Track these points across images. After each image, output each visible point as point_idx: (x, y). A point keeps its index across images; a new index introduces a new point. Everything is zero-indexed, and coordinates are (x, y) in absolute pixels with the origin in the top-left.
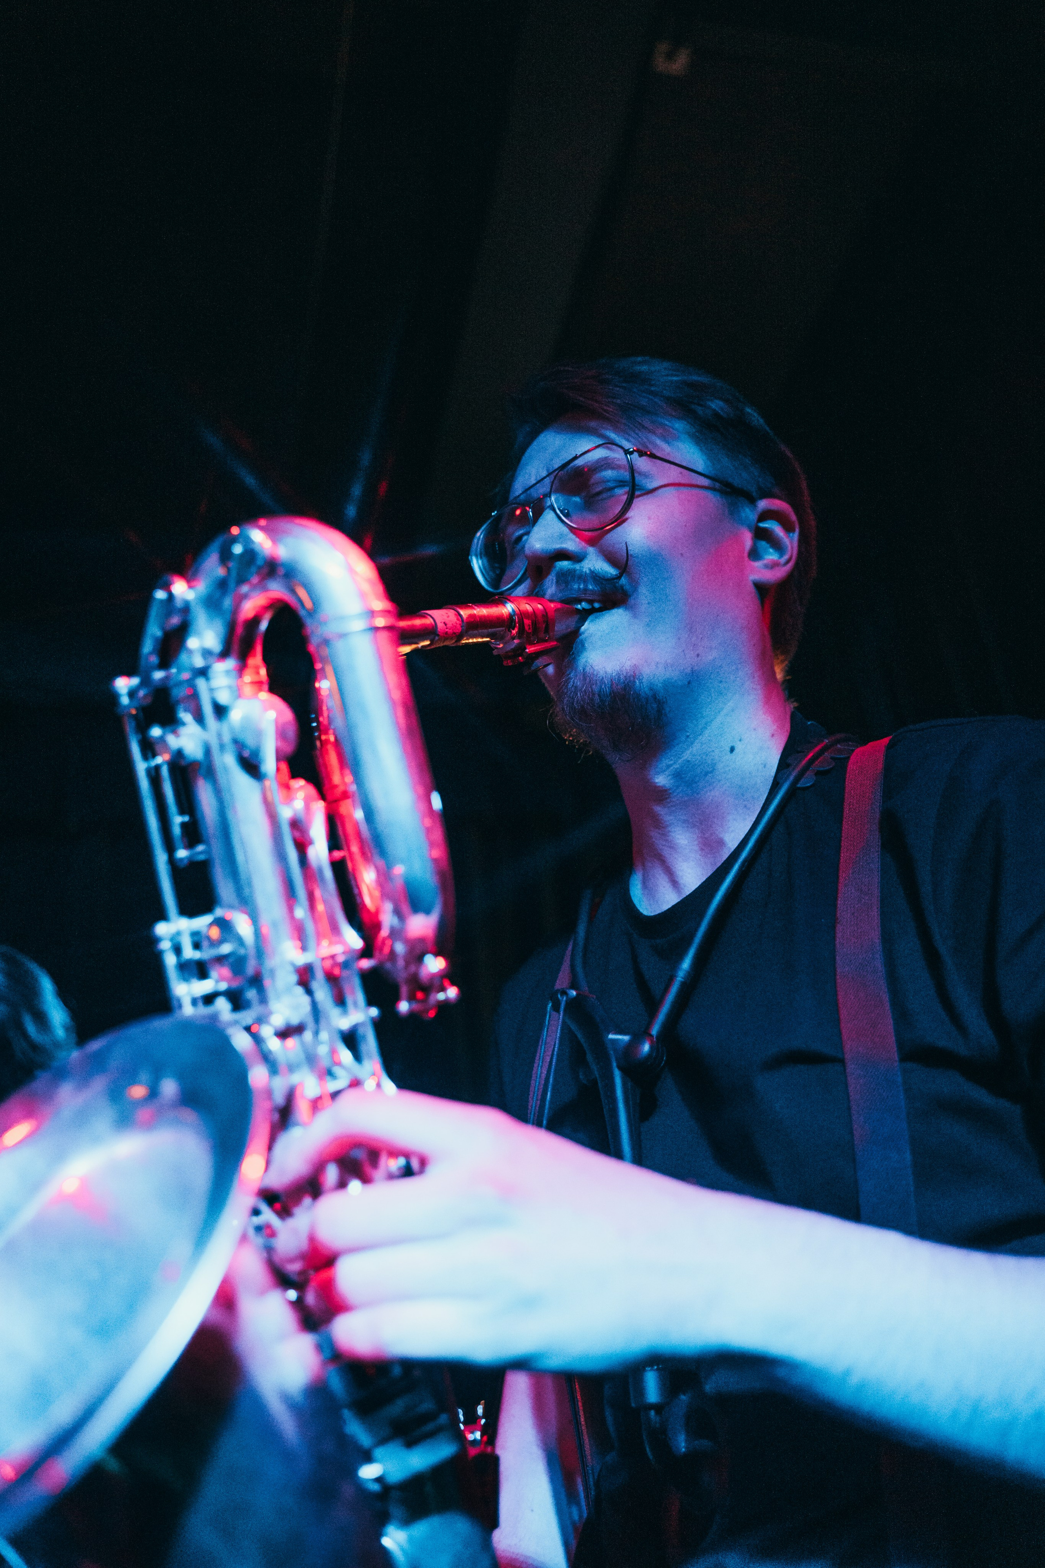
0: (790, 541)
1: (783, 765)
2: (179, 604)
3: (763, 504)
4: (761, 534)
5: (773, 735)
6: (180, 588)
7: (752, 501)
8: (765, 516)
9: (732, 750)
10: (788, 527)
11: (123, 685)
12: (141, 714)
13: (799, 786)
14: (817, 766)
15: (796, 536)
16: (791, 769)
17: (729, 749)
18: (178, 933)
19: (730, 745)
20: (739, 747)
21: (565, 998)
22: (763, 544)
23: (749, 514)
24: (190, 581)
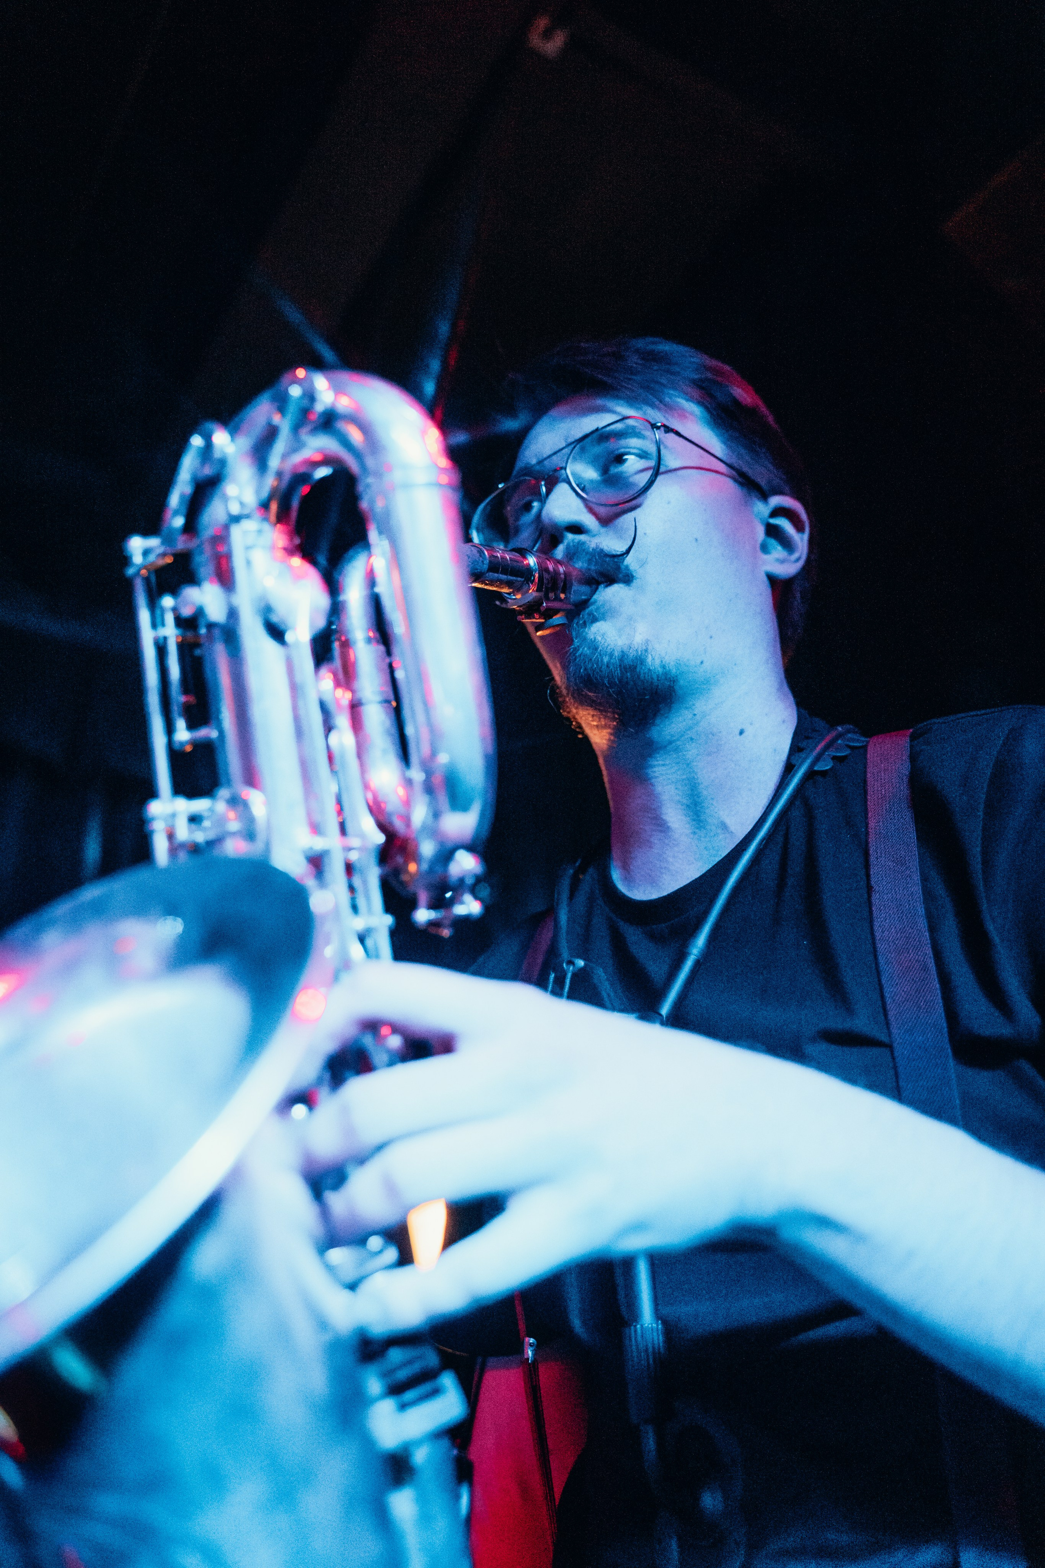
0: (801, 540)
1: (796, 748)
2: (217, 454)
3: (776, 501)
4: (773, 531)
5: (784, 722)
6: (221, 438)
7: (764, 496)
8: (778, 512)
9: (741, 732)
10: (799, 528)
11: (136, 545)
12: (153, 579)
13: (816, 768)
14: (832, 753)
15: (806, 536)
16: (803, 755)
17: (738, 732)
18: (174, 815)
19: (740, 728)
20: (749, 731)
21: (571, 968)
22: (772, 542)
23: (762, 509)
24: (234, 432)
